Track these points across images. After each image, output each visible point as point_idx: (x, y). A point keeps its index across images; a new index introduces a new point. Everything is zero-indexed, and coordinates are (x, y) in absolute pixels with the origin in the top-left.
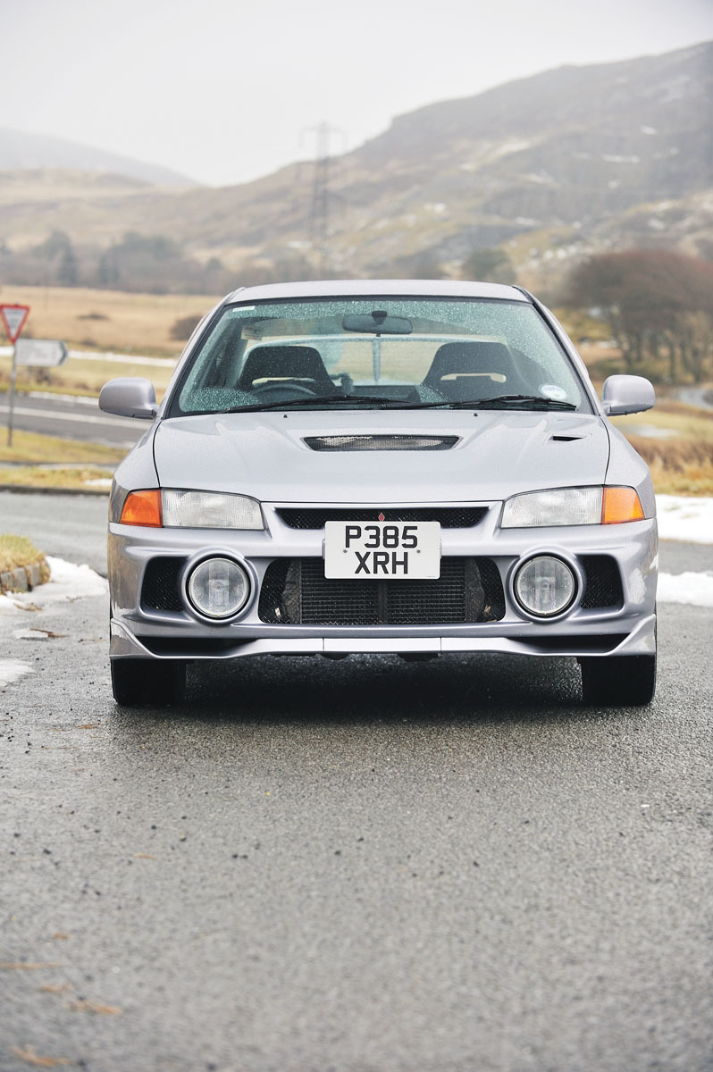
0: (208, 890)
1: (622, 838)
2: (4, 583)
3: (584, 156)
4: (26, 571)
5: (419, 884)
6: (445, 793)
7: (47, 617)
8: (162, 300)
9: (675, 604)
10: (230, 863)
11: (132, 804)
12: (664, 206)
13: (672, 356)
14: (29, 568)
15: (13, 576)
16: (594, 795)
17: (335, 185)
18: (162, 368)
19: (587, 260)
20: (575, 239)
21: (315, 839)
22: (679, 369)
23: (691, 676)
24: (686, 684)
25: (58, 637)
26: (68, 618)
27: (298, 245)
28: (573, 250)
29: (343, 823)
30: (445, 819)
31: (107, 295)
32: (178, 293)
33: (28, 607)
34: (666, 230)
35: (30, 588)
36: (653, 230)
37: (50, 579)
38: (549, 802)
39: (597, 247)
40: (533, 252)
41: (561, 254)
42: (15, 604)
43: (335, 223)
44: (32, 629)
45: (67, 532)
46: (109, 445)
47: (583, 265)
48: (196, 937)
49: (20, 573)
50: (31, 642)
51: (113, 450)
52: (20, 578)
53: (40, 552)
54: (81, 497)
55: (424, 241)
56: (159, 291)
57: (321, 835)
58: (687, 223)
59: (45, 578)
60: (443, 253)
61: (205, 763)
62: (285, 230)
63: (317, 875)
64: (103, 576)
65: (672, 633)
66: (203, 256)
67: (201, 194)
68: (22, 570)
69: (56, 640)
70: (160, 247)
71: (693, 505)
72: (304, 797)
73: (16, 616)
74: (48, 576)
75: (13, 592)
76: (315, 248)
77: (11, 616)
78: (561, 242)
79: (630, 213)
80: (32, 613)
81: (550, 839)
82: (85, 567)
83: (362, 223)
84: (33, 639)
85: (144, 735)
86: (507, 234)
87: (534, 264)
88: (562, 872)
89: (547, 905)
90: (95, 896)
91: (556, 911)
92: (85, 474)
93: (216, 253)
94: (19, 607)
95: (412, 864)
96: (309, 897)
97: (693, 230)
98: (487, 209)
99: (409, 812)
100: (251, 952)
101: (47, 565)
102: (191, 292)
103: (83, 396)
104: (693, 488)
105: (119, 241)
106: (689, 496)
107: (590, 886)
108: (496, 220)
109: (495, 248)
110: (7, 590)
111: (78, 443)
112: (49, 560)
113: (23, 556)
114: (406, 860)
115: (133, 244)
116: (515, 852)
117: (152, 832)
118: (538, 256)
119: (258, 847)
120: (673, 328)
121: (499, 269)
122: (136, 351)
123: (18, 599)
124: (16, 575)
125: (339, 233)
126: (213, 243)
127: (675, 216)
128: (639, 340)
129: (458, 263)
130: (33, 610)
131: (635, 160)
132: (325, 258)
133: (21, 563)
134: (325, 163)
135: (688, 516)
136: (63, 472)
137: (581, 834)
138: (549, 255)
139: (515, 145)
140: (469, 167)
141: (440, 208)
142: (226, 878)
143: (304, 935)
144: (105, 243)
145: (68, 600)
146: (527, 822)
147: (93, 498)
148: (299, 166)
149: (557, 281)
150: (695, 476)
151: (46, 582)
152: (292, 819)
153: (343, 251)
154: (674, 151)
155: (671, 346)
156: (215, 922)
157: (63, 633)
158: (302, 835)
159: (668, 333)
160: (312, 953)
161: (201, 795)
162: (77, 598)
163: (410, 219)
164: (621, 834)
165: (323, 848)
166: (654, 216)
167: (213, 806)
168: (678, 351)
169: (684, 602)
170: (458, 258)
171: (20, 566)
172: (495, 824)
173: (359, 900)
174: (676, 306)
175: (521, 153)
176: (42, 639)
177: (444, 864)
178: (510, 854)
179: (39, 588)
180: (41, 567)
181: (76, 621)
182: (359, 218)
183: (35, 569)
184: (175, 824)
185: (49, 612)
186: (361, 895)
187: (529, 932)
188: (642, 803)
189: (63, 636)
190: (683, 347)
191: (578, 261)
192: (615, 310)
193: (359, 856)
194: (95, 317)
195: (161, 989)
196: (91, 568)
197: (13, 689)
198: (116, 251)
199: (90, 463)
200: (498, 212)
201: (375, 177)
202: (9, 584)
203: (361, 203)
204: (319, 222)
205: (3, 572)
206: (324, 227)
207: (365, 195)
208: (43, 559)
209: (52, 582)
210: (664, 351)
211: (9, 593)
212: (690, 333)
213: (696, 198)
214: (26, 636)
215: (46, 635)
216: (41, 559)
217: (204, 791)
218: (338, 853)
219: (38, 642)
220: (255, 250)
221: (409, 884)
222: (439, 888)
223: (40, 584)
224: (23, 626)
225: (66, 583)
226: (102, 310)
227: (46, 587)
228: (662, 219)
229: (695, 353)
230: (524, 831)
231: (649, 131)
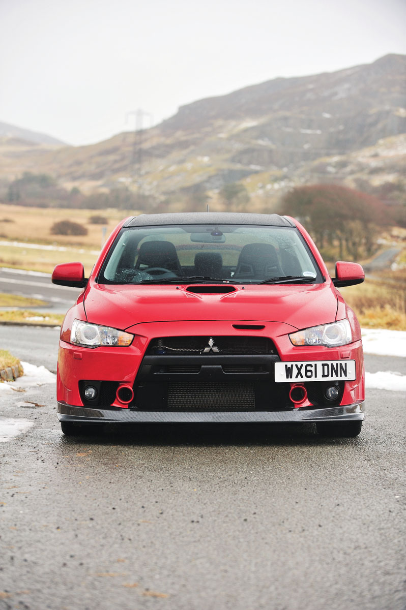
0: (185, 539)
1: (391, 513)
2: (2, 376)
3: (289, 130)
4: (12, 370)
5: (294, 535)
6: (289, 490)
7: (30, 395)
8: (45, 211)
9: (376, 389)
10: (191, 525)
11: (126, 495)
12: (336, 159)
13: (341, 246)
14: (13, 367)
15: (6, 372)
16: (368, 492)
17: (146, 146)
18: (46, 251)
19: (292, 190)
20: (284, 178)
21: (230, 513)
22: (345, 253)
23: (398, 429)
24: (397, 433)
25: (41, 406)
26: (42, 396)
27: (124, 180)
28: (283, 184)
29: (241, 505)
30: (294, 504)
31: (13, 208)
32: (54, 207)
33: (19, 389)
34: (336, 173)
35: (14, 379)
36: (329, 173)
37: (24, 374)
38: (346, 495)
39: (297, 183)
40: (260, 185)
41: (276, 186)
42: (11, 388)
43: (146, 167)
44: (26, 402)
45: (24, 347)
46: (24, 296)
47: (289, 193)
48: (190, 561)
49: (9, 370)
50: (26, 409)
51: (27, 299)
52: (9, 373)
53: (17, 359)
54: (25, 327)
55: (196, 179)
56: (43, 206)
57: (232, 511)
58: (348, 169)
59: (21, 373)
60: (208, 185)
61: (154, 474)
62: (116, 171)
63: (239, 531)
64: (53, 372)
65: (380, 406)
66: (68, 186)
67: (69, 150)
68: (10, 369)
69: (40, 408)
70: (44, 180)
71: (374, 333)
72: (214, 492)
73: (13, 394)
74: (22, 372)
75: (7, 381)
76: (134, 182)
77: (10, 394)
78: (276, 179)
79: (316, 163)
80: (21, 393)
81: (353, 513)
82: (42, 367)
83: (161, 168)
84: (28, 407)
85: (115, 459)
86: (245, 174)
87: (261, 192)
88: (366, 530)
89: (364, 546)
90: (129, 541)
91: (370, 549)
92: (26, 314)
93: (76, 184)
94: (14, 390)
95: (286, 525)
96: (239, 542)
97: (352, 172)
98: (233, 160)
99: (274, 500)
100: (222, 568)
101: (21, 366)
102: (62, 207)
103: (5, 267)
104: (371, 323)
105: (20, 176)
106: (370, 328)
107: (383, 537)
108: (238, 167)
109: (238, 183)
110: (4, 380)
111: (6, 295)
112: (22, 363)
113: (10, 361)
114: (282, 524)
115: (28, 179)
116: (337, 520)
117: (143, 509)
118: (263, 187)
119: (202, 517)
120: (342, 230)
121: (240, 195)
122: (31, 241)
123: (11, 385)
124: (7, 372)
125: (147, 173)
126: (75, 179)
127: (342, 165)
128: (322, 236)
129: (217, 191)
130: (21, 391)
131: (319, 132)
132: (140, 187)
133: (9, 365)
134: (140, 133)
135: (371, 340)
136: (13, 312)
137: (369, 511)
138: (269, 187)
139: (249, 123)
140: (222, 135)
141: (206, 159)
142: (193, 532)
143: (246, 560)
144: (12, 178)
145: (38, 386)
146: (338, 505)
147: (33, 327)
148: (125, 135)
149: (274, 202)
150: (372, 317)
151: (22, 375)
152: (213, 503)
153: (150, 183)
154: (341, 127)
155: (340, 240)
156: (197, 554)
157: (43, 404)
158: (222, 511)
159: (338, 232)
160: (253, 569)
161: (159, 490)
162: (42, 385)
163: (189, 166)
164: (390, 511)
165: (236, 518)
166: (329, 164)
167: (169, 496)
168: (344, 243)
169: (381, 388)
170: (217, 188)
171: (9, 367)
172: (322, 506)
173: (266, 543)
174: (344, 217)
175: (253, 128)
176: (33, 408)
177: (303, 526)
178: (335, 521)
179: (19, 379)
180: (19, 367)
181: (47, 397)
182: (159, 165)
183: (16, 368)
184: (154, 505)
185: (29, 393)
186: (266, 541)
187: (361, 559)
188: (395, 495)
189: (43, 406)
190: (347, 240)
191: (286, 190)
192: (308, 219)
193: (256, 521)
194: (7, 221)
195: (184, 586)
196: (45, 368)
197: (30, 434)
198: (18, 183)
199: (15, 306)
200: (240, 162)
201: (169, 141)
202: (5, 377)
203: (161, 156)
204: (137, 166)
205: (1, 370)
206: (139, 169)
207: (162, 151)
208: (19, 363)
209: (25, 375)
210: (336, 243)
211: (5, 382)
212: (351, 232)
213: (354, 154)
214: (24, 406)
215: (34, 405)
216: (18, 363)
217: (160, 488)
218: (246, 520)
219: (31, 409)
220: (99, 183)
221: (289, 535)
222: (305, 537)
223: (19, 376)
224: (19, 400)
225: (33, 376)
226: (10, 217)
227: (22, 378)
228: (334, 167)
229: (354, 244)
230: (338, 509)
231: (327, 116)
